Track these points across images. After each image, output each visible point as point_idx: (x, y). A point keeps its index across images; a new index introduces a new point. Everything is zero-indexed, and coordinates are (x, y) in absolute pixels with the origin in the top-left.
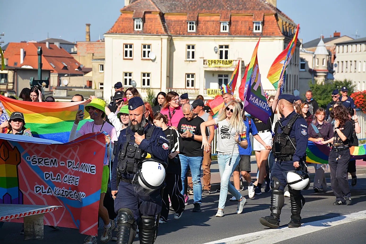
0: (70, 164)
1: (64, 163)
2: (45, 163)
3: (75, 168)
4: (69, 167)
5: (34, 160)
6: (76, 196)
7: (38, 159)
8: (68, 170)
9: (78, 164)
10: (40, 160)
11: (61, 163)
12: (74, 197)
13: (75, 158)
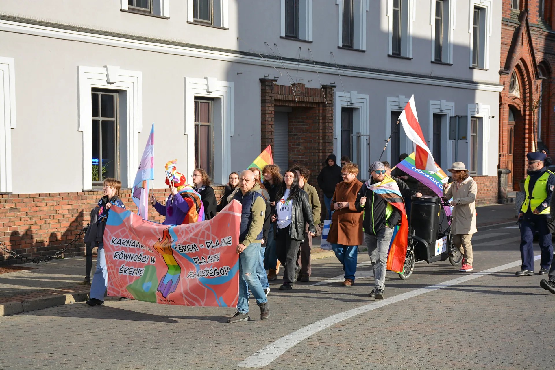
0: (209, 244)
1: (203, 246)
2: (189, 249)
3: (214, 246)
4: (208, 247)
5: (180, 249)
6: (217, 273)
7: (183, 247)
8: (209, 251)
9: (217, 241)
10: (184, 248)
11: (201, 246)
12: (214, 275)
13: (211, 238)
